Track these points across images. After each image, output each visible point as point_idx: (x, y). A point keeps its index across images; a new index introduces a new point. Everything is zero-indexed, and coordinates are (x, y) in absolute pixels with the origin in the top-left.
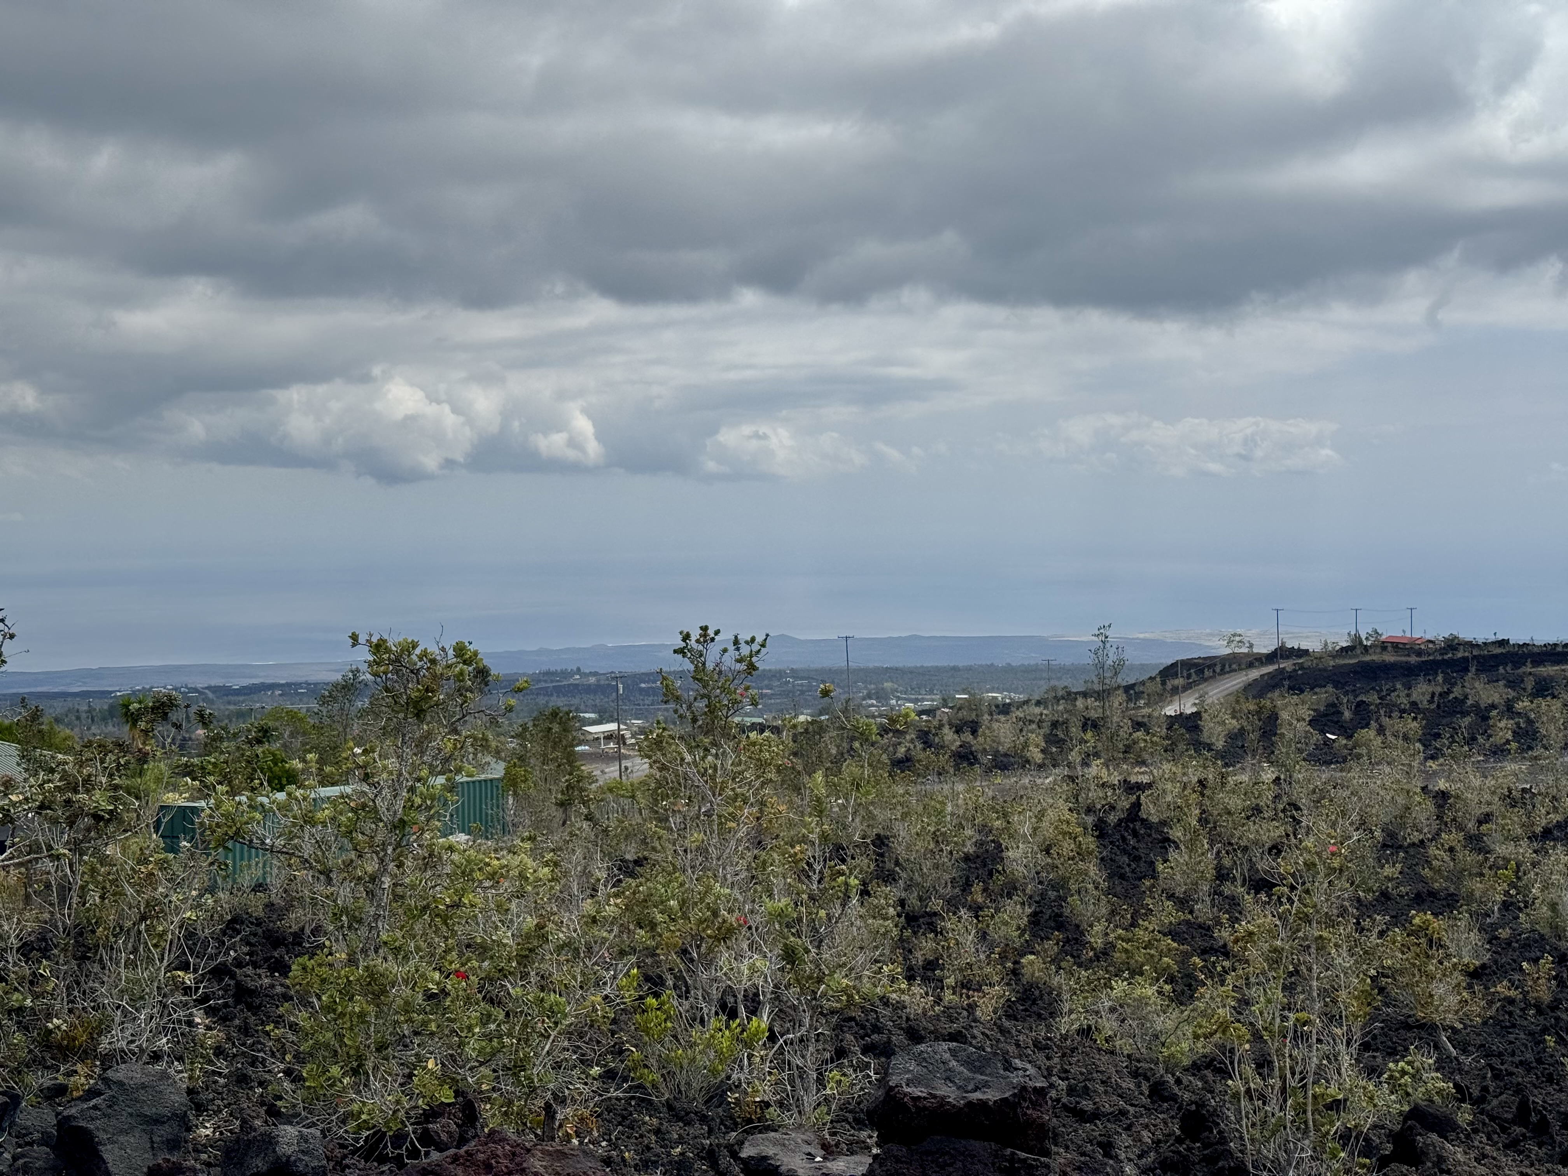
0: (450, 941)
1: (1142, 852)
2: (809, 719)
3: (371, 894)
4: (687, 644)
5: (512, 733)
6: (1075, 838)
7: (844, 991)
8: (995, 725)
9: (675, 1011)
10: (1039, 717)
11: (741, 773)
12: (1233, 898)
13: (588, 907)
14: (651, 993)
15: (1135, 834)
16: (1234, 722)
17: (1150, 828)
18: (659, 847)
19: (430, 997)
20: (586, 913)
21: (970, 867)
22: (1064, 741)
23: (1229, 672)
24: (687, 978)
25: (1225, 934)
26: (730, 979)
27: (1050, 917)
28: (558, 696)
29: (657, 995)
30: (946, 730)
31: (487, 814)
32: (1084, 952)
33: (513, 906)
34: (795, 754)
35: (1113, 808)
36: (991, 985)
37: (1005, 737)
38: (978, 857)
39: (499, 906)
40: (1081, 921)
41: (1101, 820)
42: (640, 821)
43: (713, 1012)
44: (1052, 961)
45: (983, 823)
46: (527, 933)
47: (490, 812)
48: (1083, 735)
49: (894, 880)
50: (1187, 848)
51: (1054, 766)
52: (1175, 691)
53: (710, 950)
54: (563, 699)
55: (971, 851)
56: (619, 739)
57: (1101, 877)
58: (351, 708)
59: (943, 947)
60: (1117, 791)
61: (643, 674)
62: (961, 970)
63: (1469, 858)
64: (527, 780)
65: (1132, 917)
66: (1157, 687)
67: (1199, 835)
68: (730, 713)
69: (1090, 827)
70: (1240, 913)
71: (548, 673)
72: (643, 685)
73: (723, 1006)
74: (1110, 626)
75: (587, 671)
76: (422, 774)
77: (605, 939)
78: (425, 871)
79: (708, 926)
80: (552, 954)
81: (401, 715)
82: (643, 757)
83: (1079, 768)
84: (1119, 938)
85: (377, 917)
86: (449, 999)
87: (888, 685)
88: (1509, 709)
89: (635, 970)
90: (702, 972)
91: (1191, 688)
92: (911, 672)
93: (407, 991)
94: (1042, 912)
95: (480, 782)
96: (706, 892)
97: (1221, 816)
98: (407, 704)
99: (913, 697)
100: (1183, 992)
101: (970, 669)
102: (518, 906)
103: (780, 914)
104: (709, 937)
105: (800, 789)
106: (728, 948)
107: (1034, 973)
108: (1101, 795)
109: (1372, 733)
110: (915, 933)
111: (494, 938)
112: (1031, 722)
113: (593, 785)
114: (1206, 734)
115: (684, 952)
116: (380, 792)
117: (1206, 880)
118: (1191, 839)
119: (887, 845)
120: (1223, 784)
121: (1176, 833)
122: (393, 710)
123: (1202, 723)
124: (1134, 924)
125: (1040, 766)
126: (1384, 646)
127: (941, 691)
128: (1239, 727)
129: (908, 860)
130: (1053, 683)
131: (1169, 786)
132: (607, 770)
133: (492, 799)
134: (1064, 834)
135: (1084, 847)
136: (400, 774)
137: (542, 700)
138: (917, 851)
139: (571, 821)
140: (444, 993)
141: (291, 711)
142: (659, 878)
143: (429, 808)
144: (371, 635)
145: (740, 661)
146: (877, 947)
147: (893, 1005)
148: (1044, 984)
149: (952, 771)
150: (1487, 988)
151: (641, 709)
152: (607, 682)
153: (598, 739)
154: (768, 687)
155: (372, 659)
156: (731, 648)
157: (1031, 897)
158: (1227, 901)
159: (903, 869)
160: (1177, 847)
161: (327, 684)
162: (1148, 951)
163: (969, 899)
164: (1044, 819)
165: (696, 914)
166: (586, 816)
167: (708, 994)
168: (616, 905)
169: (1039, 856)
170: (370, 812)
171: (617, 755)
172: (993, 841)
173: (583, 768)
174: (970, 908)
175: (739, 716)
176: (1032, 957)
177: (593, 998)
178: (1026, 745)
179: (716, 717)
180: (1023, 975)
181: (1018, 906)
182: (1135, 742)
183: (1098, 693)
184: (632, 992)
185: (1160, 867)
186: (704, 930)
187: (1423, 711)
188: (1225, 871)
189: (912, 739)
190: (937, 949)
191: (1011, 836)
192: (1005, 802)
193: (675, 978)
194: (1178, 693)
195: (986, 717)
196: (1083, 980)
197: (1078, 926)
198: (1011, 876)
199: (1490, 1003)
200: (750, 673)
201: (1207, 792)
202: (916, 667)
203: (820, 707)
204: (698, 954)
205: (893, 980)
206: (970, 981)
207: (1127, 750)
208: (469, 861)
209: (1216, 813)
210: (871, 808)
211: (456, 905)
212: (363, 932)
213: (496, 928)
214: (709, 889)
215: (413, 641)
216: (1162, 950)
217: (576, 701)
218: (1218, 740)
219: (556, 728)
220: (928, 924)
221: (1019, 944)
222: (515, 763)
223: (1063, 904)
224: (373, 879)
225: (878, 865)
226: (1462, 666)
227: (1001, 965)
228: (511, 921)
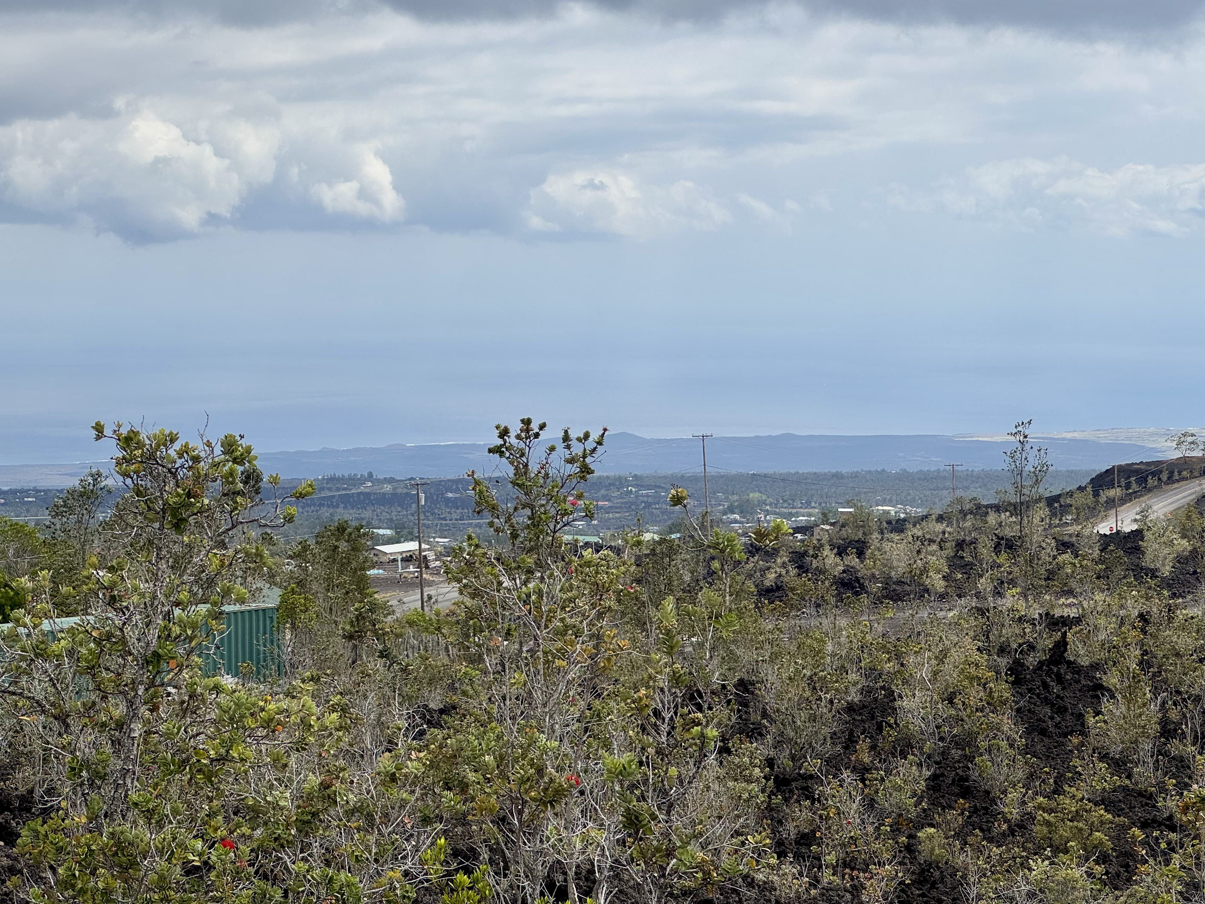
0: (215, 802)
1: (1068, 702)
2: (657, 537)
3: (116, 743)
4: (505, 442)
5: (290, 553)
6: (985, 684)
7: (700, 866)
8: (887, 546)
9: (491, 890)
10: (941, 536)
11: (572, 600)
12: (1182, 759)
13: (385, 762)
14: (462, 868)
15: (1060, 679)
16: (1185, 542)
17: (1078, 673)
18: (471, 692)
19: (190, 871)
20: (383, 769)
21: (854, 719)
22: (970, 565)
23: (1178, 481)
24: (507, 851)
25: (1171, 804)
26: (559, 853)
27: (953, 780)
28: (345, 508)
29: (468, 871)
30: (827, 551)
31: (258, 650)
32: (996, 824)
33: (292, 762)
34: (639, 581)
35: (1032, 647)
36: (881, 864)
37: (899, 561)
38: (864, 707)
39: (276, 760)
40: (991, 786)
41: (1017, 662)
42: (446, 661)
43: (538, 892)
44: (957, 835)
45: (871, 665)
46: (309, 794)
47: (262, 648)
48: (995, 557)
49: (761, 735)
50: (1124, 697)
51: (960, 596)
52: (1111, 504)
53: (534, 816)
54: (351, 511)
55: (856, 700)
56: (422, 561)
57: (1017, 733)
58: (91, 521)
59: (821, 817)
60: (1038, 628)
61: (449, 480)
62: (843, 845)
64: (307, 610)
65: (1055, 782)
66: (1086, 499)
67: (1139, 681)
68: (559, 526)
69: (1003, 671)
70: (1190, 778)
71: (332, 479)
72: (450, 495)
73: (550, 885)
74: (1030, 423)
75: (382, 477)
76: (182, 596)
77: (403, 804)
78: (184, 717)
79: (531, 787)
80: (341, 820)
81: (157, 525)
82: (449, 581)
83: (991, 599)
84: (1040, 807)
85: (125, 772)
86: (214, 873)
87: (754, 496)
89: (443, 840)
90: (525, 844)
91: (1131, 500)
92: (784, 480)
93: (161, 864)
94: (943, 775)
95: (250, 612)
96: (529, 745)
97: (1168, 659)
98: (164, 511)
99: (786, 510)
100: (1118, 875)
101: (856, 476)
102: (298, 761)
103: (622, 773)
104: (534, 799)
105: (645, 623)
106: (556, 814)
107: (933, 849)
108: (1017, 632)
110: (786, 800)
111: (268, 799)
112: (931, 541)
113: (389, 617)
114: (1149, 556)
115: (502, 821)
116: (129, 619)
117: (1148, 737)
118: (1130, 686)
119: (753, 693)
120: (1170, 620)
121: (1112, 679)
122: (145, 518)
123: (1145, 544)
124: (1058, 791)
125: (942, 597)
127: (820, 504)
128: (1189, 548)
129: (778, 710)
130: (959, 493)
131: (1102, 622)
132: (405, 600)
133: (265, 633)
134: (971, 679)
135: (996, 695)
136: (155, 597)
137: (325, 513)
138: (789, 699)
139: (361, 660)
140: (208, 866)
141: (17, 524)
142: (471, 730)
143: (191, 639)
144: (119, 426)
145: (571, 461)
146: (738, 817)
147: (759, 887)
148: (946, 863)
149: (833, 601)
151: (446, 525)
152: (405, 491)
153: (395, 560)
154: (606, 498)
155: (121, 456)
156: (560, 446)
157: (929, 756)
158: (1174, 763)
159: (772, 721)
160: (1113, 697)
161: (61, 491)
162: (1076, 823)
163: (853, 758)
164: (946, 661)
165: (518, 772)
166: (381, 652)
167: (531, 871)
168: (419, 759)
169: (940, 706)
170: (116, 643)
171: (418, 581)
172: (883, 688)
173: (376, 596)
174: (854, 770)
175: (568, 533)
176: (932, 830)
177: (391, 873)
178: (925, 570)
179: (541, 532)
180: (919, 853)
181: (914, 768)
182: (1060, 567)
183: (1015, 506)
184: (439, 867)
185: (1091, 720)
186: (527, 791)
188: (1172, 727)
189: (784, 563)
190: (814, 820)
191: (905, 682)
192: (898, 640)
193: (490, 850)
194: (1114, 506)
195: (876, 535)
196: (995, 859)
197: (987, 792)
198: (905, 730)
200: (583, 478)
201: (1151, 629)
202: (789, 474)
203: (669, 522)
204: (520, 821)
205: (759, 853)
206: (854, 859)
207: (1050, 576)
208: (238, 705)
209: (1160, 654)
210: (733, 647)
211: (222, 759)
212: (108, 790)
213: (271, 787)
214: (533, 742)
215: (171, 433)
216: (1093, 823)
217: (367, 514)
218: (1164, 565)
219: (343, 546)
220: (803, 788)
221: (914, 814)
222: (293, 589)
223: (970, 765)
224: (120, 725)
225: (740, 717)
227: (893, 839)
228: (290, 780)
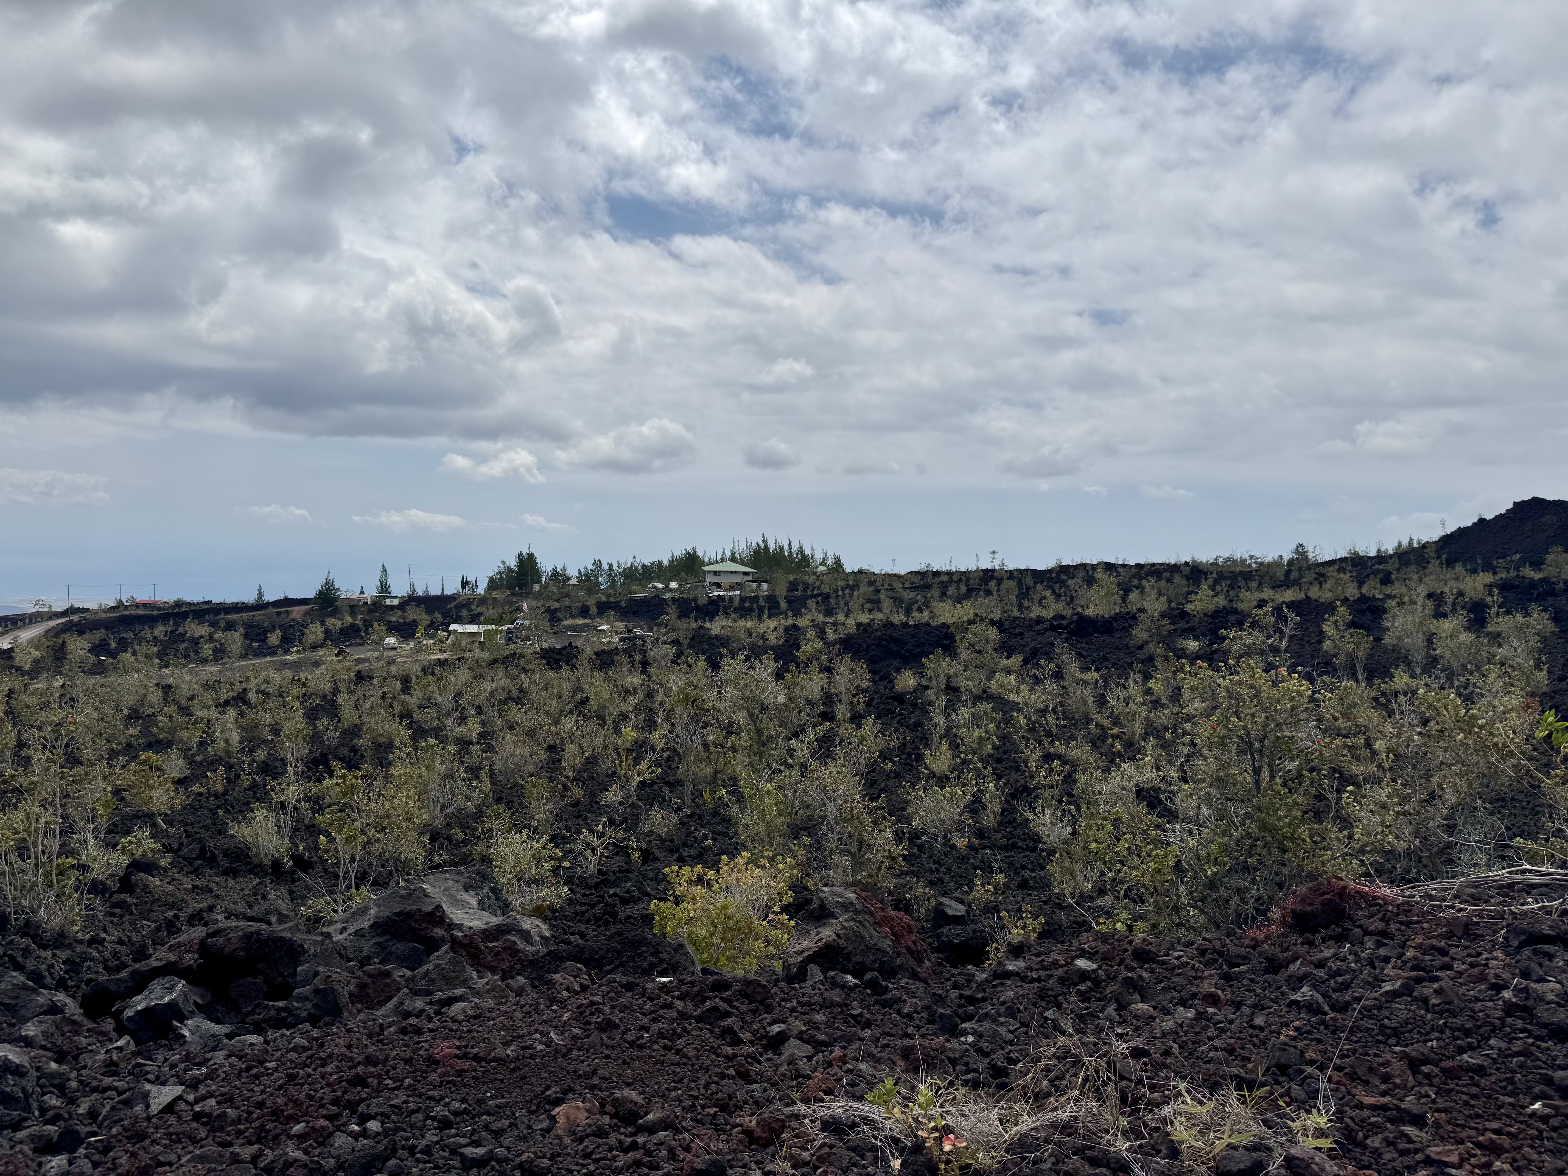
16: (38, 653)
23: (35, 623)
63: (179, 719)
88: (211, 639)
109: (129, 655)
120: (26, 690)
123: (15, 655)
126: (137, 606)
128: (40, 655)
150: (186, 789)
187: (161, 641)
199: (188, 797)
226: (184, 616)
